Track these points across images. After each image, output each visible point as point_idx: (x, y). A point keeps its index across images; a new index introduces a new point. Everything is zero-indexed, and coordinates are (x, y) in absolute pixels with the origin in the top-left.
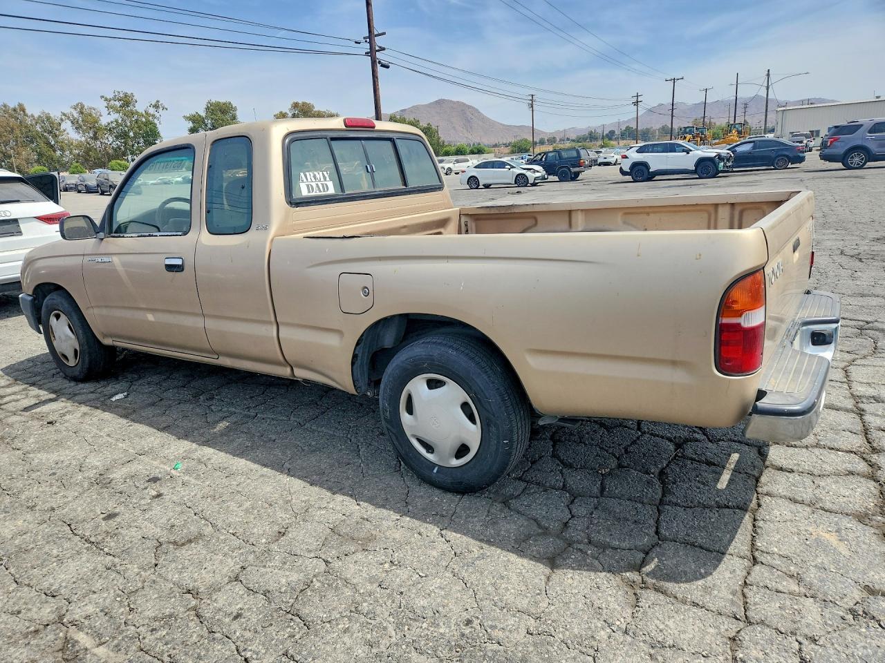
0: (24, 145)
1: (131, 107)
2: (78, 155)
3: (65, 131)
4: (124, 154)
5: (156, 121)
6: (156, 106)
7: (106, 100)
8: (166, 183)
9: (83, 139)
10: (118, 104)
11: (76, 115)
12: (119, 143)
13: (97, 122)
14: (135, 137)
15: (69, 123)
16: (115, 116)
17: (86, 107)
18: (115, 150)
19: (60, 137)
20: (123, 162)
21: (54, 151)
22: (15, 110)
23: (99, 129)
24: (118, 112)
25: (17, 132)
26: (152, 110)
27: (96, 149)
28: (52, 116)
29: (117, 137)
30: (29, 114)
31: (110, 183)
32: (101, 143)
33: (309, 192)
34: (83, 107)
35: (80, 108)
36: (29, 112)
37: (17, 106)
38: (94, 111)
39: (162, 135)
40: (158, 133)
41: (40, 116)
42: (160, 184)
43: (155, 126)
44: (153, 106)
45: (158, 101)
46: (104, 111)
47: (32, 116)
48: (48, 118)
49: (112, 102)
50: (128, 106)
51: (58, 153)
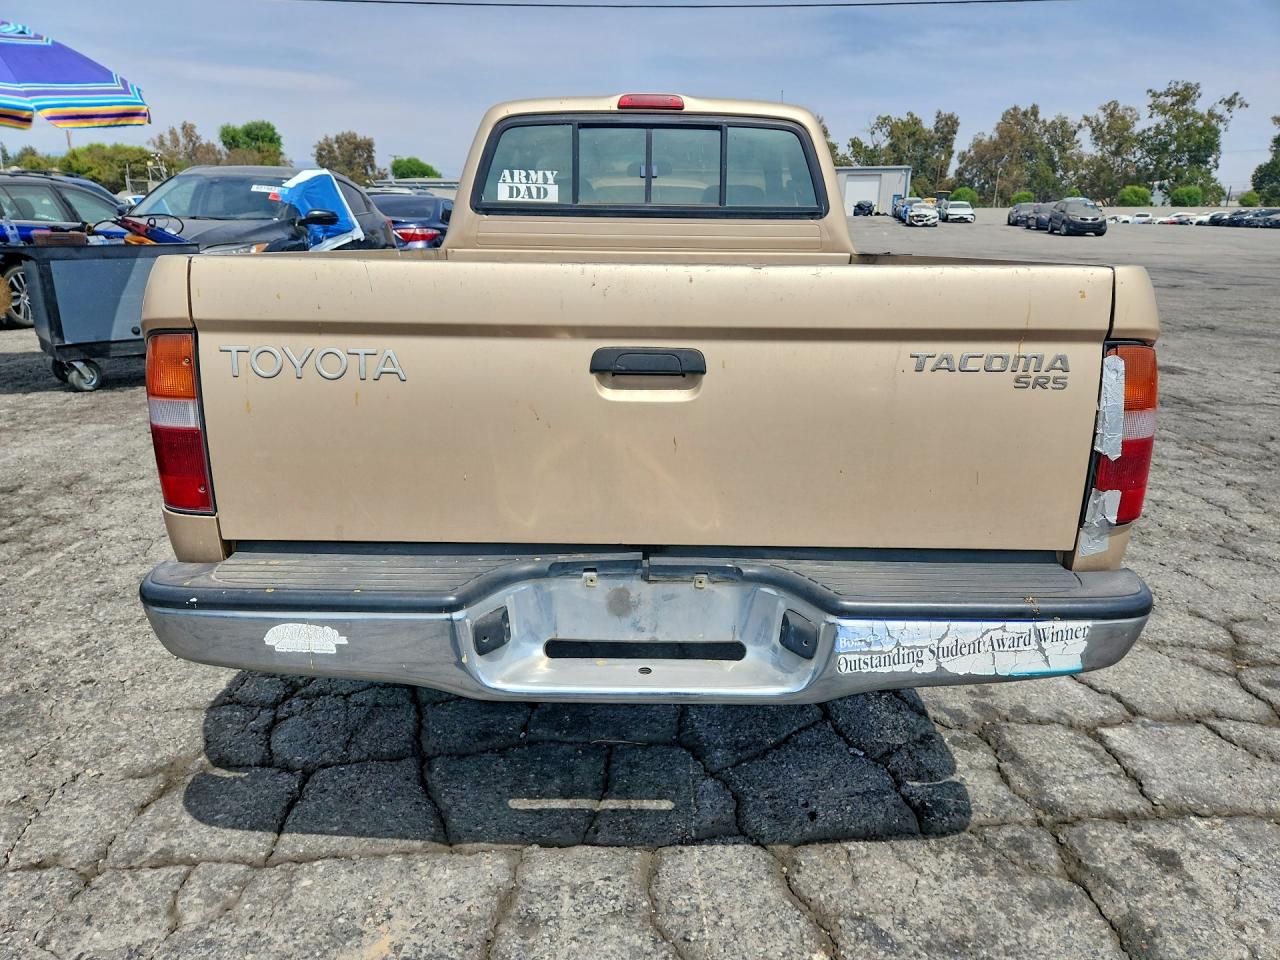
0: (1019, 162)
1: (1189, 105)
2: (1084, 177)
3: (1078, 142)
4: (1150, 177)
5: (1221, 126)
6: (1230, 103)
7: (1154, 95)
8: (1181, 223)
9: (1100, 153)
10: (1169, 100)
11: (1102, 118)
12: (1149, 161)
13: (1127, 130)
14: (1176, 151)
15: (1088, 130)
16: (1159, 120)
17: (1120, 107)
18: (1139, 171)
19: (1068, 152)
20: (1143, 189)
21: (1054, 171)
22: (1025, 114)
23: (1126, 140)
24: (1164, 113)
25: (1017, 145)
26: (1221, 110)
27: (1112, 169)
28: (1069, 120)
29: (1149, 152)
30: (1041, 119)
31: (1065, 217)
32: (1123, 160)
33: (511, 196)
34: (1116, 104)
35: (1112, 110)
36: (1041, 117)
37: (1029, 109)
38: (1130, 113)
39: (1222, 148)
40: (1218, 145)
41: (1053, 122)
42: (1174, 223)
43: (1216, 133)
44: (1226, 102)
45: (1236, 94)
46: (1145, 112)
47: (1044, 121)
48: (1064, 123)
49: (1162, 99)
50: (1184, 104)
51: (1060, 172)
